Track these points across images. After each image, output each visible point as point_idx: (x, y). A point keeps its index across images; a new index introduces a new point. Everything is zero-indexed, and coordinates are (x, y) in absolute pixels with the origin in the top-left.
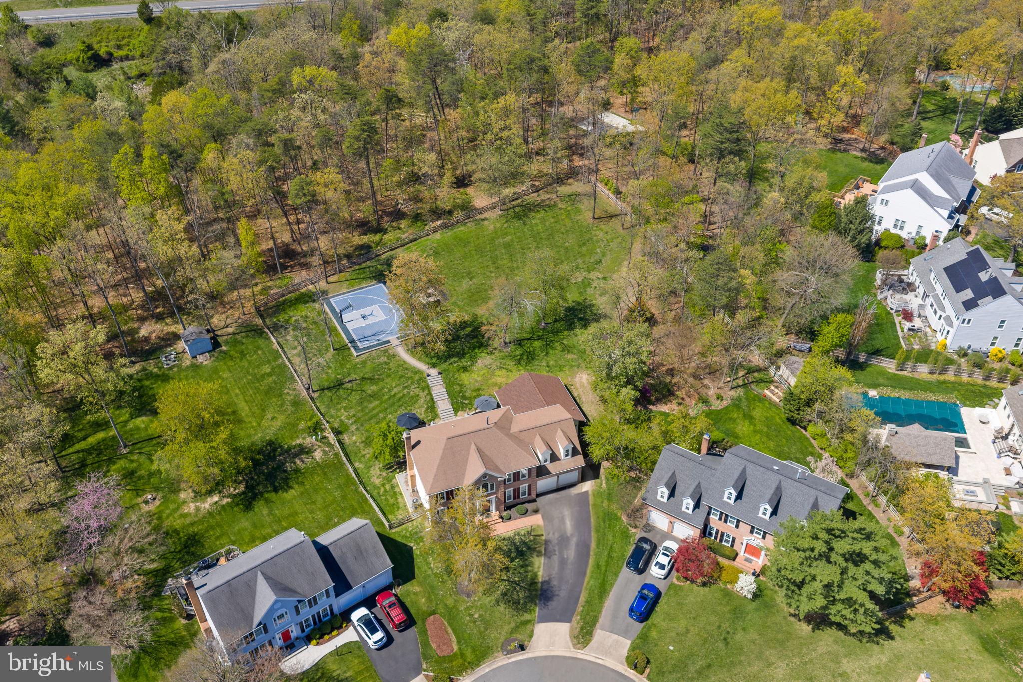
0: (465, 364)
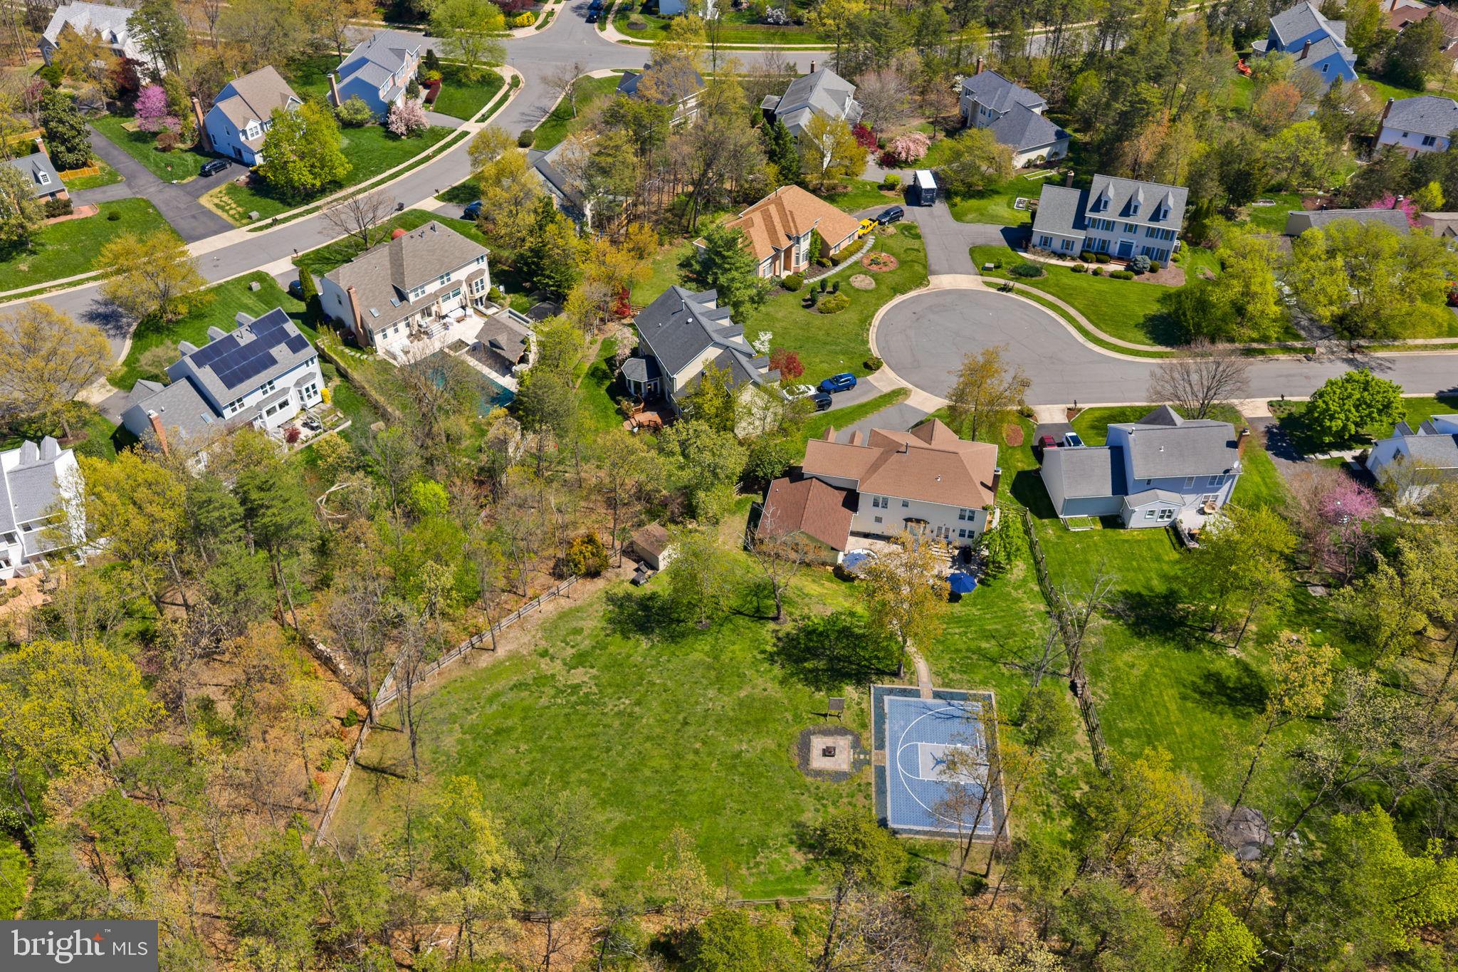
0: (849, 619)
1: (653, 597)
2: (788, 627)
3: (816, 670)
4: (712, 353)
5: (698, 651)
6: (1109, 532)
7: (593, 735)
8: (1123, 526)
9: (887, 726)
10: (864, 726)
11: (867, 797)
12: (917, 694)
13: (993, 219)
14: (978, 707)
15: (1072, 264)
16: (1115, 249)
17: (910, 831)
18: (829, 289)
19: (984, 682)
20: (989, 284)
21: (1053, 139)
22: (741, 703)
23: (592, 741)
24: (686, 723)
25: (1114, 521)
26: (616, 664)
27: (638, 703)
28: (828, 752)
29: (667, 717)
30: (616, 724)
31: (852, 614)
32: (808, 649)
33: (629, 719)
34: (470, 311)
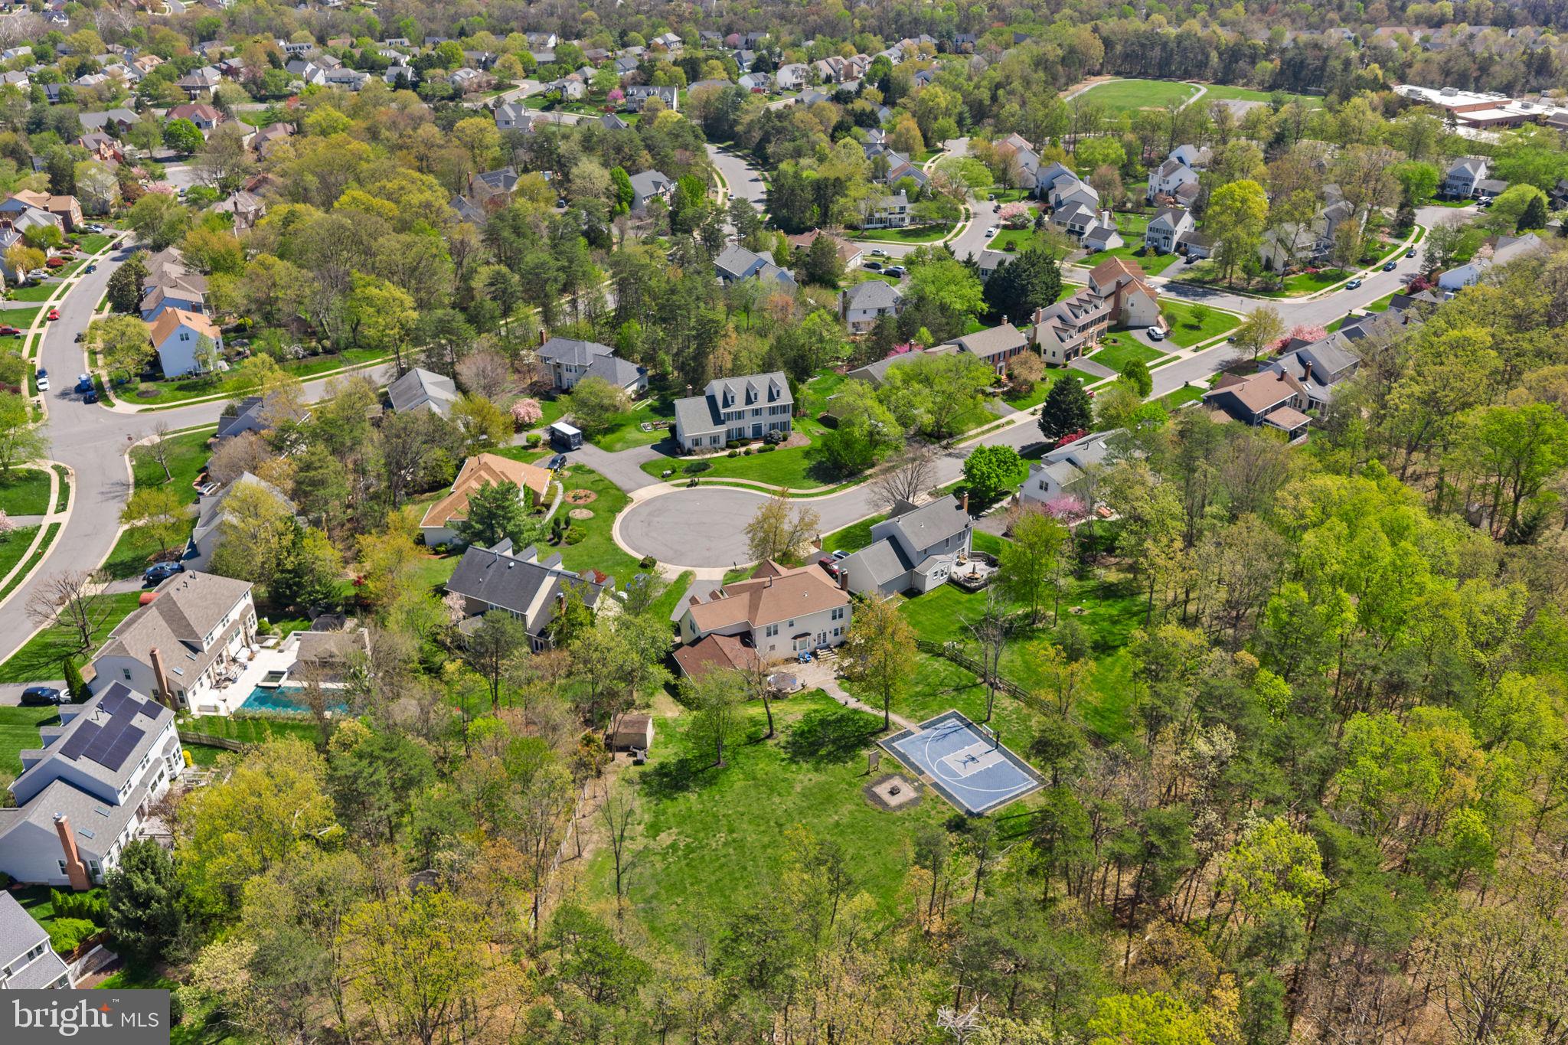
0: (817, 714)
1: (663, 766)
2: (783, 738)
3: (829, 754)
4: (549, 582)
5: (736, 780)
6: (915, 600)
7: (722, 866)
8: (920, 593)
9: (912, 759)
10: (898, 767)
11: (944, 803)
12: (909, 733)
13: (637, 443)
14: (953, 722)
15: (726, 453)
16: (749, 433)
17: (990, 808)
18: (563, 525)
19: (942, 708)
20: (678, 485)
21: (637, 376)
22: (804, 795)
23: (726, 870)
24: (780, 825)
25: (912, 592)
26: (683, 819)
27: (731, 831)
28: (893, 792)
29: (762, 828)
30: (731, 851)
31: (816, 711)
32: (811, 744)
33: (740, 845)
34: (255, 647)
